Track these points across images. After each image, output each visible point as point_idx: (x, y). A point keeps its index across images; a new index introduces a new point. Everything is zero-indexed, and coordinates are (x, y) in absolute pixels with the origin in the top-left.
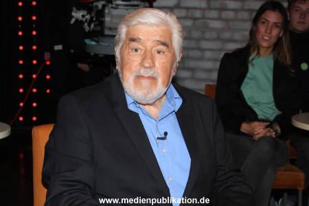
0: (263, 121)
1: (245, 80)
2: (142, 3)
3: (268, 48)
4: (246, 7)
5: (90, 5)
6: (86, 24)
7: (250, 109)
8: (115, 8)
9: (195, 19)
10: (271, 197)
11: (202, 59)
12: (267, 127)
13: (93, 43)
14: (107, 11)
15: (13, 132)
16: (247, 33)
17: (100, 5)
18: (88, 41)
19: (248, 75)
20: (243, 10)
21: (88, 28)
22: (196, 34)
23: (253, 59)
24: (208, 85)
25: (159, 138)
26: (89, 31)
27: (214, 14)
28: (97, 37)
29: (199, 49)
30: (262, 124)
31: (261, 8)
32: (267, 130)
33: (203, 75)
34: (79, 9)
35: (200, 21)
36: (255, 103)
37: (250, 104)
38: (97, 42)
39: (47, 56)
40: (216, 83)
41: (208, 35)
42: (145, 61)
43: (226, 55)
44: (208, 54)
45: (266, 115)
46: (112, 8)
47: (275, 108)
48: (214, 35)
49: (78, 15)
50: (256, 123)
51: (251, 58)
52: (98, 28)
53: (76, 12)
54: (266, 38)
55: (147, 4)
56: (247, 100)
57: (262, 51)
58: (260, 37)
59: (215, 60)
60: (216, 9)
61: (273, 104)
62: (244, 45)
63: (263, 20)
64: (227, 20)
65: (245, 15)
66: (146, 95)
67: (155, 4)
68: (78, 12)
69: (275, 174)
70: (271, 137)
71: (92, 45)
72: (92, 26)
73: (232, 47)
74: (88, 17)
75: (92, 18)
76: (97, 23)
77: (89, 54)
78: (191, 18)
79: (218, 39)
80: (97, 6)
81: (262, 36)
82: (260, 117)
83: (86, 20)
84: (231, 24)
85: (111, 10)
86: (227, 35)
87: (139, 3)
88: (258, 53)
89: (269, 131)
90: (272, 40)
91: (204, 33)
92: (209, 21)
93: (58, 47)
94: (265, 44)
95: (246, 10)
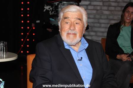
0: (126, 54)
1: (119, 36)
2: (75, 3)
3: (129, 23)
4: (120, 5)
5: (52, 4)
6: (50, 12)
7: (121, 49)
8: (63, 5)
9: (97, 10)
10: (129, 87)
11: (100, 27)
12: (128, 56)
13: (53, 20)
14: (59, 6)
15: (18, 57)
16: (120, 17)
17: (56, 3)
18: (51, 19)
19: (120, 34)
20: (118, 6)
21: (51, 13)
22: (98, 17)
23: (122, 27)
24: (103, 38)
25: (78, 60)
26: (52, 15)
27: (105, 8)
28: (55, 17)
29: (99, 23)
30: (125, 55)
31: (126, 6)
32: (128, 58)
33: (100, 34)
34: (47, 5)
35: (100, 11)
36: (123, 46)
37: (121, 47)
38: (55, 19)
39: (33, 25)
40: (106, 38)
41: (103, 17)
42: (71, 27)
43: (111, 25)
44: (103, 25)
45: (128, 52)
46: (62, 5)
47: (131, 48)
48: (105, 17)
49: (47, 8)
50: (123, 55)
51: (121, 27)
52: (56, 14)
53: (46, 7)
54: (128, 18)
55: (77, 4)
56: (119, 45)
57: (126, 24)
58: (126, 18)
59: (106, 28)
60: (106, 6)
61: (131, 47)
62: (119, 21)
63: (127, 11)
64: (111, 11)
65: (119, 8)
66: (71, 42)
67: (80, 4)
68: (47, 7)
69: (131, 77)
70: (129, 61)
71: (53, 21)
72: (53, 13)
73: (113, 22)
74: (51, 9)
75: (53, 9)
76: (55, 11)
77: (52, 24)
78: (96, 10)
79: (107, 19)
80: (55, 4)
81: (127, 18)
82: (125, 52)
83: (50, 10)
84: (113, 12)
85: (61, 6)
86: (111, 17)
87: (73, 3)
88: (125, 25)
89: (129, 59)
90: (131, 19)
91: (101, 16)
92: (103, 11)
93: (38, 22)
94: (128, 21)
95: (120, 7)
